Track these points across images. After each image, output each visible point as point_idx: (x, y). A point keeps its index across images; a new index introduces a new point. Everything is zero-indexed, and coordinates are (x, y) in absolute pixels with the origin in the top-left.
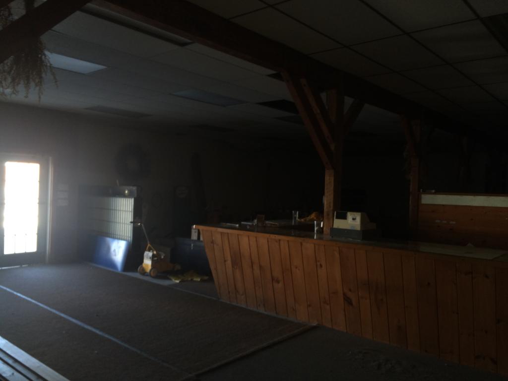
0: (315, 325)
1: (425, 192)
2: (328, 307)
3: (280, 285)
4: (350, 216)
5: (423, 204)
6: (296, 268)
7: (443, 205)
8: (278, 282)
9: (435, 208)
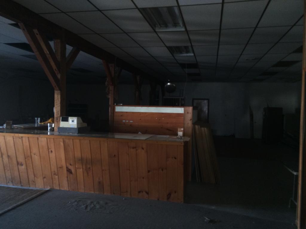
0: (48, 189)
1: (117, 105)
2: (57, 177)
3: (24, 167)
4: (70, 119)
5: (116, 112)
6: (35, 154)
7: (127, 112)
8: (22, 165)
9: (122, 114)
